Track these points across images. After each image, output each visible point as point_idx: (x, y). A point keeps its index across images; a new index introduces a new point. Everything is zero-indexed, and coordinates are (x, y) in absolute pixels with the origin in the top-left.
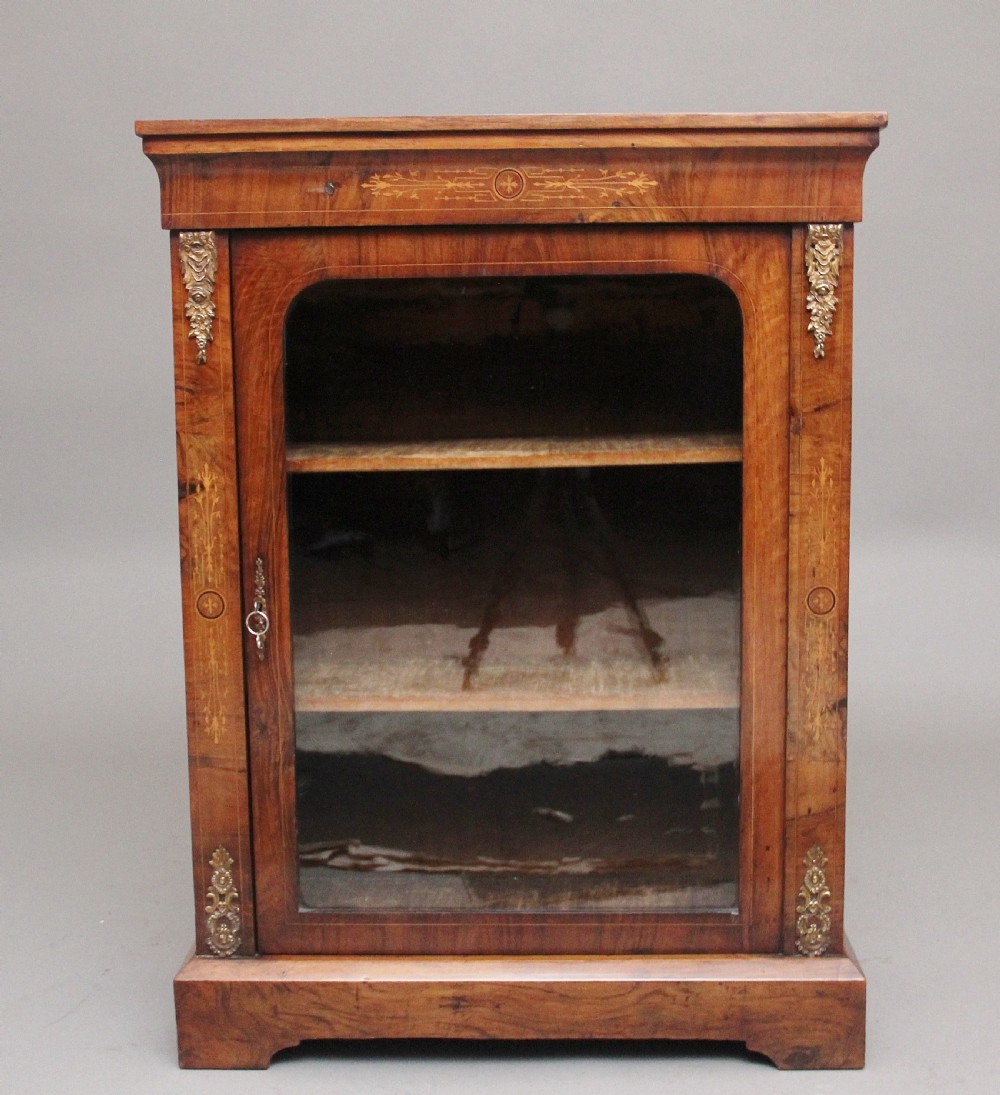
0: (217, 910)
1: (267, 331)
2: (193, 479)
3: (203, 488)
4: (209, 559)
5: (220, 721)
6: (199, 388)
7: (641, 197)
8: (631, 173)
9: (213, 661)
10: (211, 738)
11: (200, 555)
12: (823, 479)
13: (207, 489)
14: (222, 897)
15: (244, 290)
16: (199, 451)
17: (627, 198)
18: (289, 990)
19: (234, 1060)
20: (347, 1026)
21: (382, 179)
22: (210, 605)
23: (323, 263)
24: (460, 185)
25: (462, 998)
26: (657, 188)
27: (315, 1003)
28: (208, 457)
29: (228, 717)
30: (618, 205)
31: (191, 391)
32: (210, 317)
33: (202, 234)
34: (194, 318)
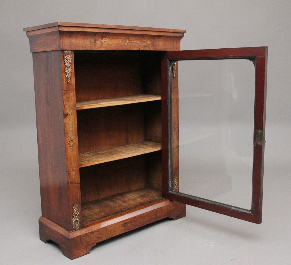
0: (75, 219)
2: (67, 113)
3: (69, 114)
4: (71, 132)
5: (74, 172)
6: (68, 90)
7: (149, 45)
8: (147, 40)
9: (72, 158)
10: (72, 177)
11: (69, 132)
12: (175, 102)
13: (70, 115)
14: (76, 215)
16: (68, 105)
17: (147, 45)
18: (94, 233)
19: (83, 254)
20: (105, 237)
21: (105, 39)
22: (71, 144)
24: (119, 41)
25: (125, 223)
26: (151, 43)
27: (99, 234)
28: (70, 107)
29: (76, 171)
30: (145, 46)
31: (66, 91)
32: (71, 72)
33: (69, 51)
34: (67, 72)
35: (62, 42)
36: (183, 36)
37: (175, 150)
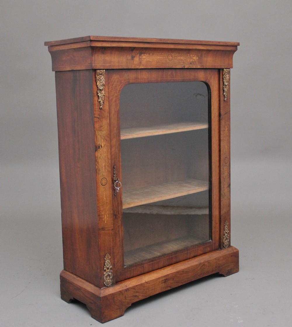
0: (107, 273)
1: (116, 99)
2: (99, 144)
3: (102, 146)
4: (104, 168)
5: (106, 216)
6: (100, 117)
7: (195, 62)
8: (193, 55)
9: (105, 198)
10: (104, 222)
11: (101, 167)
12: (226, 130)
13: (103, 147)
14: (108, 269)
15: (110, 87)
16: (101, 136)
17: (193, 62)
18: (129, 290)
19: (116, 316)
20: (142, 296)
21: (144, 56)
22: (104, 182)
23: (129, 79)
24: (160, 58)
25: (166, 279)
26: (198, 59)
27: (134, 292)
28: (103, 137)
29: (109, 214)
30: (191, 63)
31: (98, 118)
32: (104, 96)
33: (102, 70)
34: (100, 96)
35: (95, 60)
36: (237, 49)
37: (226, 189)
